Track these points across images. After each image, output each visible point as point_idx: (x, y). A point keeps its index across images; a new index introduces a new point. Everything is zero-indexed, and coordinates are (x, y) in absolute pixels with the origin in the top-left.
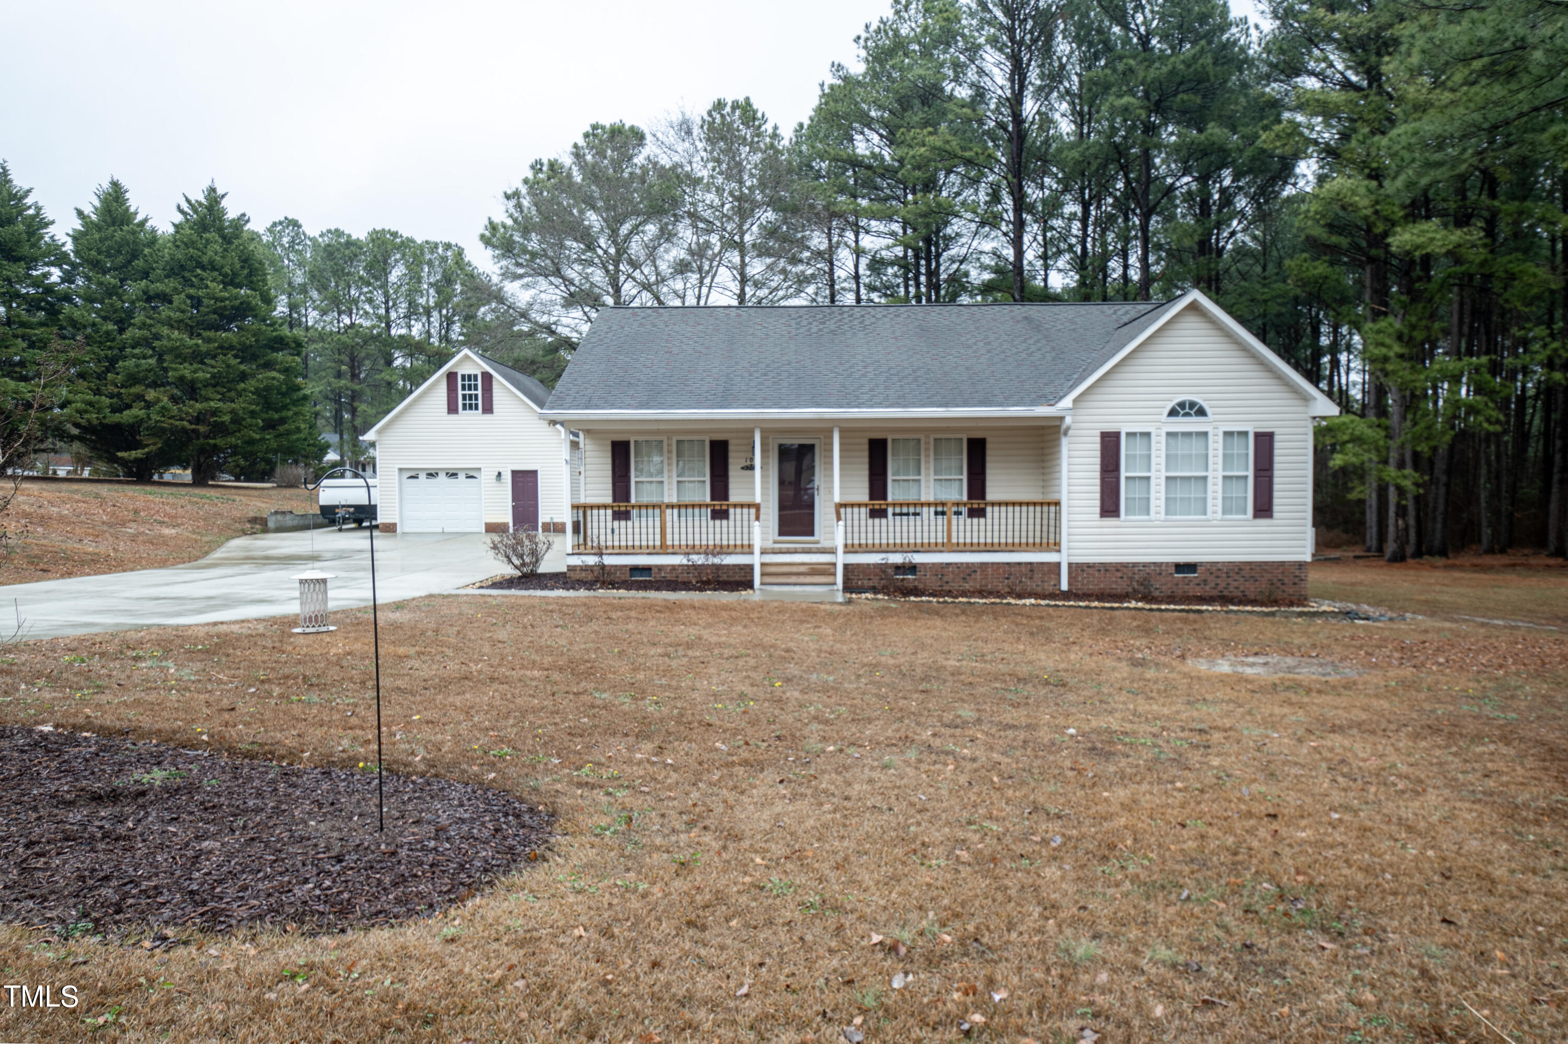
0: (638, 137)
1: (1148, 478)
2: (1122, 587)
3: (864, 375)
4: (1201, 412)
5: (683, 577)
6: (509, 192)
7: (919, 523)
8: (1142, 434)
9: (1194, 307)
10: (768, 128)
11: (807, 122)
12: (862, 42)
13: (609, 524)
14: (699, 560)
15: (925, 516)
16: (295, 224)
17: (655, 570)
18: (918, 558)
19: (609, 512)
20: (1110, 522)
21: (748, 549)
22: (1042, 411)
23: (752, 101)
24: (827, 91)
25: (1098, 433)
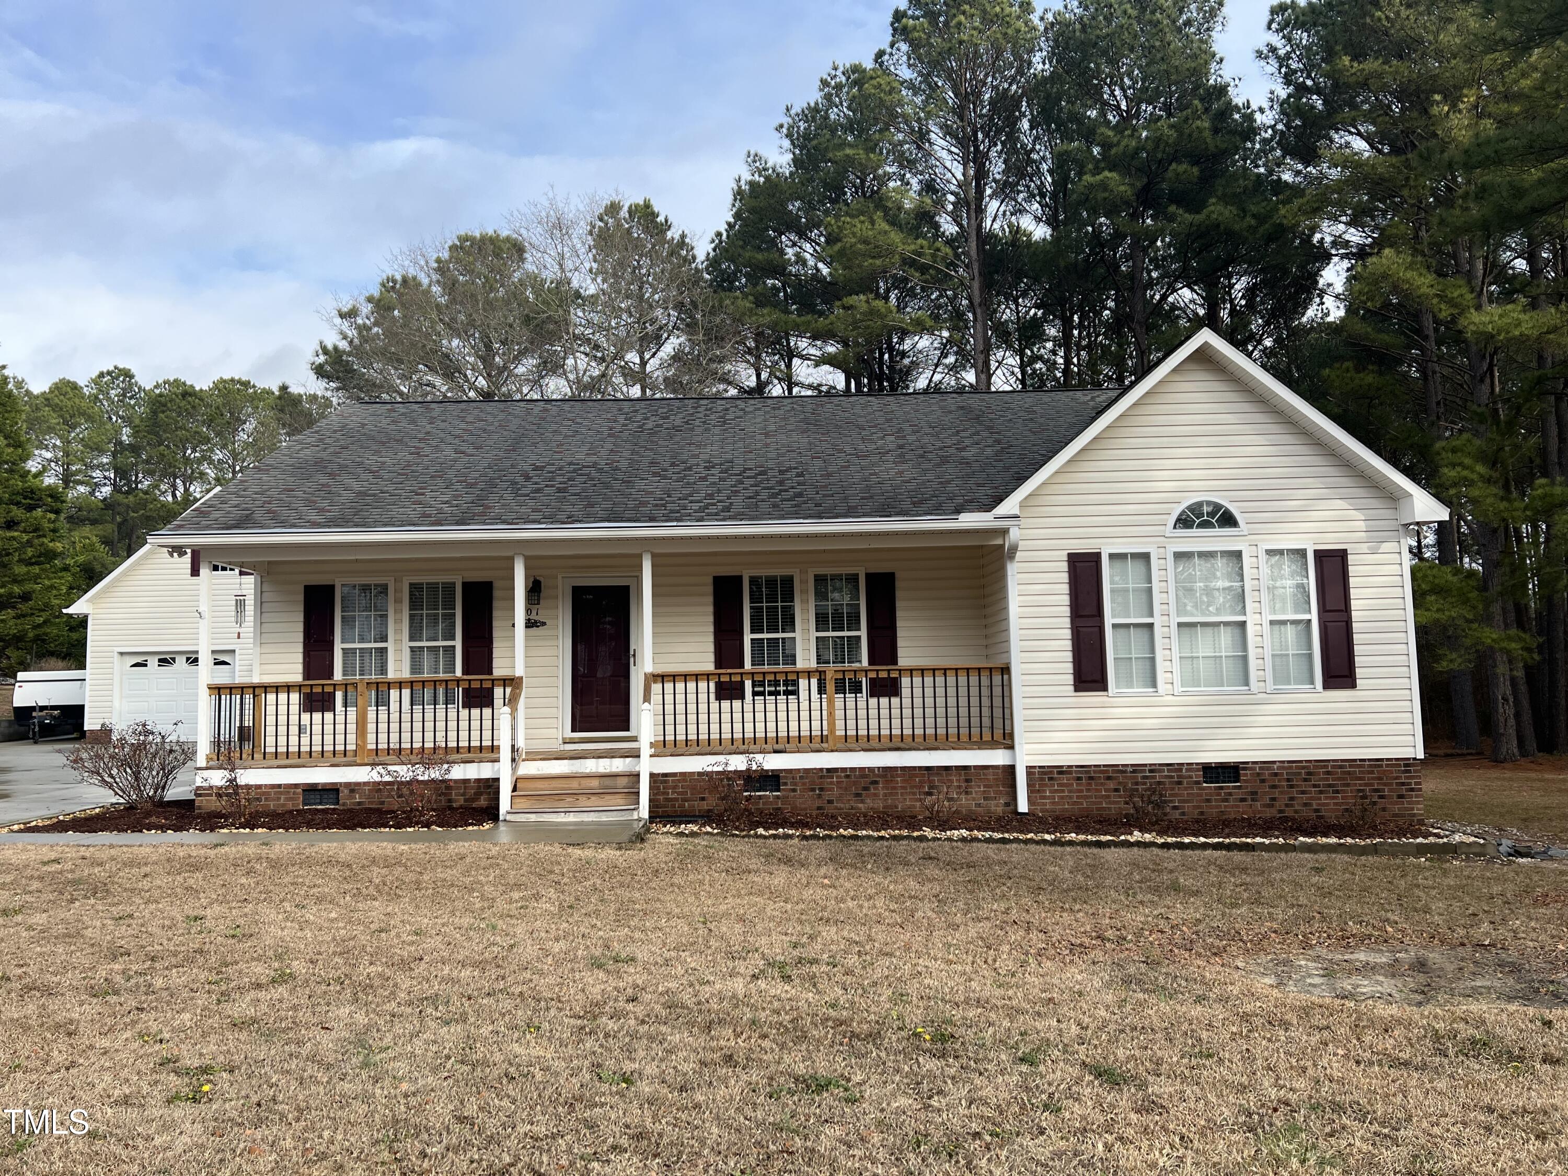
0: (518, 249)
1: (1151, 626)
2: (1116, 805)
3: (704, 479)
4: (1228, 520)
5: (393, 803)
6: (345, 310)
7: (793, 706)
8: (1135, 556)
9: (1203, 356)
10: (673, 234)
11: (723, 228)
12: (785, 130)
13: (294, 719)
14: (404, 772)
15: (803, 694)
16: (128, 374)
17: (344, 793)
18: (773, 762)
19: (295, 697)
20: (1092, 698)
21: (490, 752)
22: (969, 520)
23: (652, 202)
24: (745, 187)
25: (1064, 555)
